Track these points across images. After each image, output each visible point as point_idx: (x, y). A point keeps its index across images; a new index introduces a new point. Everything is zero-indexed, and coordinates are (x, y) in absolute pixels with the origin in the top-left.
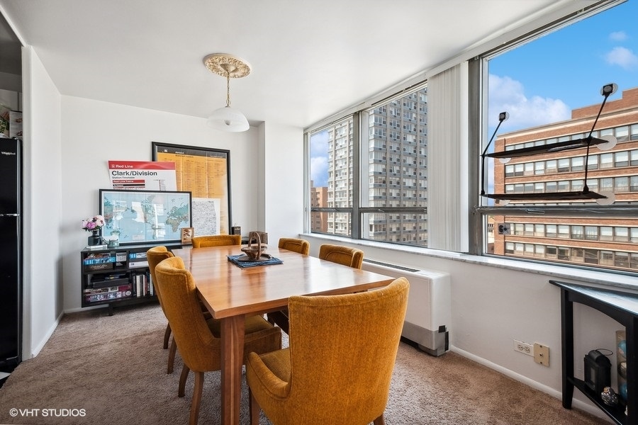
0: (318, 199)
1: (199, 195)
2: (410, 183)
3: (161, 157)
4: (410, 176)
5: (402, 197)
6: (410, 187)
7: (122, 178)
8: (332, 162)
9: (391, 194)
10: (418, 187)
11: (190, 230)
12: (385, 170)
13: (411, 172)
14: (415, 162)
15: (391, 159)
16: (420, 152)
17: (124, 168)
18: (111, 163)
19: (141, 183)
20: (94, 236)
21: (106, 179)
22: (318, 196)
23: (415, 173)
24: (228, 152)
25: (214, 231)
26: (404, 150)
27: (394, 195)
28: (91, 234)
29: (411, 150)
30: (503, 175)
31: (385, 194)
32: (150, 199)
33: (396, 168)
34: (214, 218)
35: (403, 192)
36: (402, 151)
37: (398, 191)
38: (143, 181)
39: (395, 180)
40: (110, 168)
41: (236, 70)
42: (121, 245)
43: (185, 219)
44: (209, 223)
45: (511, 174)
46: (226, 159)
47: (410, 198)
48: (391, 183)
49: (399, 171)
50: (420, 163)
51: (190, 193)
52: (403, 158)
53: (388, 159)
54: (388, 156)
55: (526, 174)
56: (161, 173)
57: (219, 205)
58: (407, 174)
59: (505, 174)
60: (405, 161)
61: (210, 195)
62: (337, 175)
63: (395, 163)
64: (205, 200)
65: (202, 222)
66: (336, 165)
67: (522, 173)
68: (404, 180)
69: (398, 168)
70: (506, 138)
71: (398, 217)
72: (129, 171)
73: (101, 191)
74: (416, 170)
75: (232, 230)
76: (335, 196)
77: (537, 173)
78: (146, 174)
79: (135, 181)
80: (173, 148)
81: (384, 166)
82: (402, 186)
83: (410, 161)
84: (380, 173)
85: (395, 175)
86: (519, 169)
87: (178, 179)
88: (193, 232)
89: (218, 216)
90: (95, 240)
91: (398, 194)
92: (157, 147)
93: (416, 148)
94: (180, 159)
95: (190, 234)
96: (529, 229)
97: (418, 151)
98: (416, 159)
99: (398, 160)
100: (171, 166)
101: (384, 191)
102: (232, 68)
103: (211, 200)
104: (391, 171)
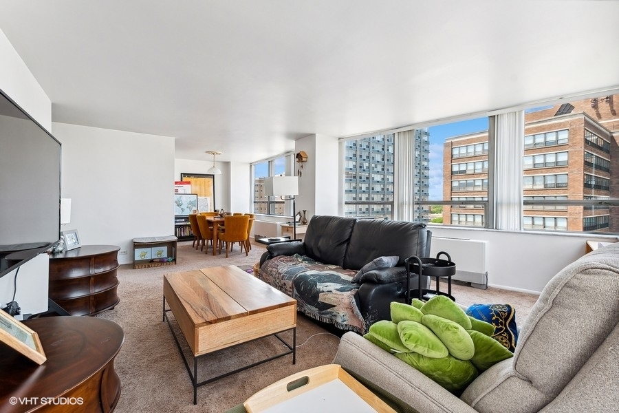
1: (201, 196)
2: (378, 178)
3: (185, 179)
4: (378, 172)
5: (371, 191)
6: (378, 182)
9: (361, 188)
10: (386, 181)
11: (197, 211)
12: (355, 166)
13: (379, 168)
14: (383, 160)
15: (361, 156)
16: (388, 150)
23: (383, 169)
24: (214, 175)
26: (373, 148)
27: (363, 189)
29: (379, 148)
30: (450, 172)
31: (355, 188)
32: (181, 197)
33: (366, 165)
34: (207, 205)
35: (372, 186)
36: (371, 149)
37: (367, 185)
38: (177, 190)
39: (364, 175)
43: (195, 206)
44: (205, 207)
45: (456, 172)
46: (212, 179)
47: (378, 192)
48: (360, 178)
49: (368, 167)
50: (388, 160)
51: (197, 195)
52: (372, 155)
53: (358, 157)
54: (358, 154)
55: (468, 172)
56: (185, 186)
57: (210, 200)
58: (375, 169)
59: (452, 172)
60: (373, 158)
61: (205, 196)
63: (364, 160)
64: (203, 198)
65: (202, 207)
67: (464, 172)
68: (373, 175)
69: (367, 165)
70: (453, 141)
71: (367, 209)
74: (384, 166)
75: (215, 211)
77: (477, 172)
78: (179, 187)
80: (189, 175)
81: (354, 163)
82: (371, 180)
83: (378, 158)
84: (351, 169)
85: (364, 170)
86: (463, 168)
87: (191, 189)
89: (209, 205)
91: (368, 188)
92: (183, 175)
93: (384, 146)
94: (192, 179)
96: (470, 219)
97: (386, 148)
98: (384, 156)
99: (368, 157)
100: (189, 183)
101: (354, 185)
103: (206, 198)
104: (361, 167)
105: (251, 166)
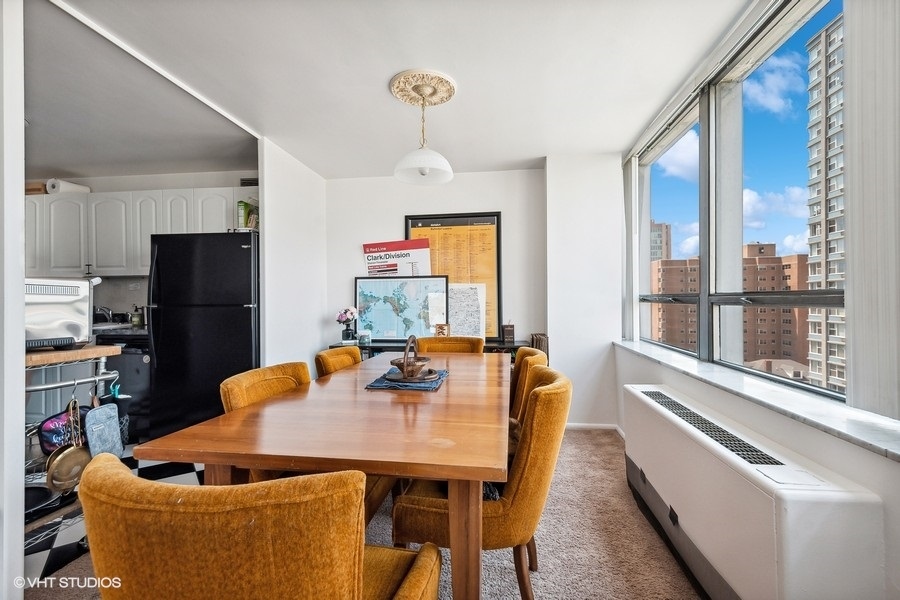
0: (786, 278)
1: (458, 280)
3: (416, 233)
7: (377, 263)
8: (818, 204)
11: (446, 328)
17: (378, 252)
18: (366, 247)
19: (393, 268)
20: (347, 330)
21: (361, 265)
22: (787, 272)
24: (498, 215)
25: (477, 331)
28: (344, 327)
32: (402, 286)
34: (478, 311)
38: (396, 265)
40: (365, 252)
41: (435, 92)
42: (373, 341)
44: (471, 319)
46: (495, 226)
51: (447, 277)
57: (483, 293)
61: (473, 279)
62: (832, 230)
64: (465, 286)
65: (462, 316)
66: (829, 209)
72: (382, 254)
73: (356, 279)
75: (503, 330)
76: (828, 271)
78: (399, 256)
79: (388, 266)
80: (428, 220)
87: (432, 260)
88: (449, 329)
89: (483, 309)
90: (348, 334)
92: (412, 221)
94: (436, 232)
95: (445, 332)
100: (422, 244)
102: (428, 91)
103: (474, 285)
105: (626, 165)
